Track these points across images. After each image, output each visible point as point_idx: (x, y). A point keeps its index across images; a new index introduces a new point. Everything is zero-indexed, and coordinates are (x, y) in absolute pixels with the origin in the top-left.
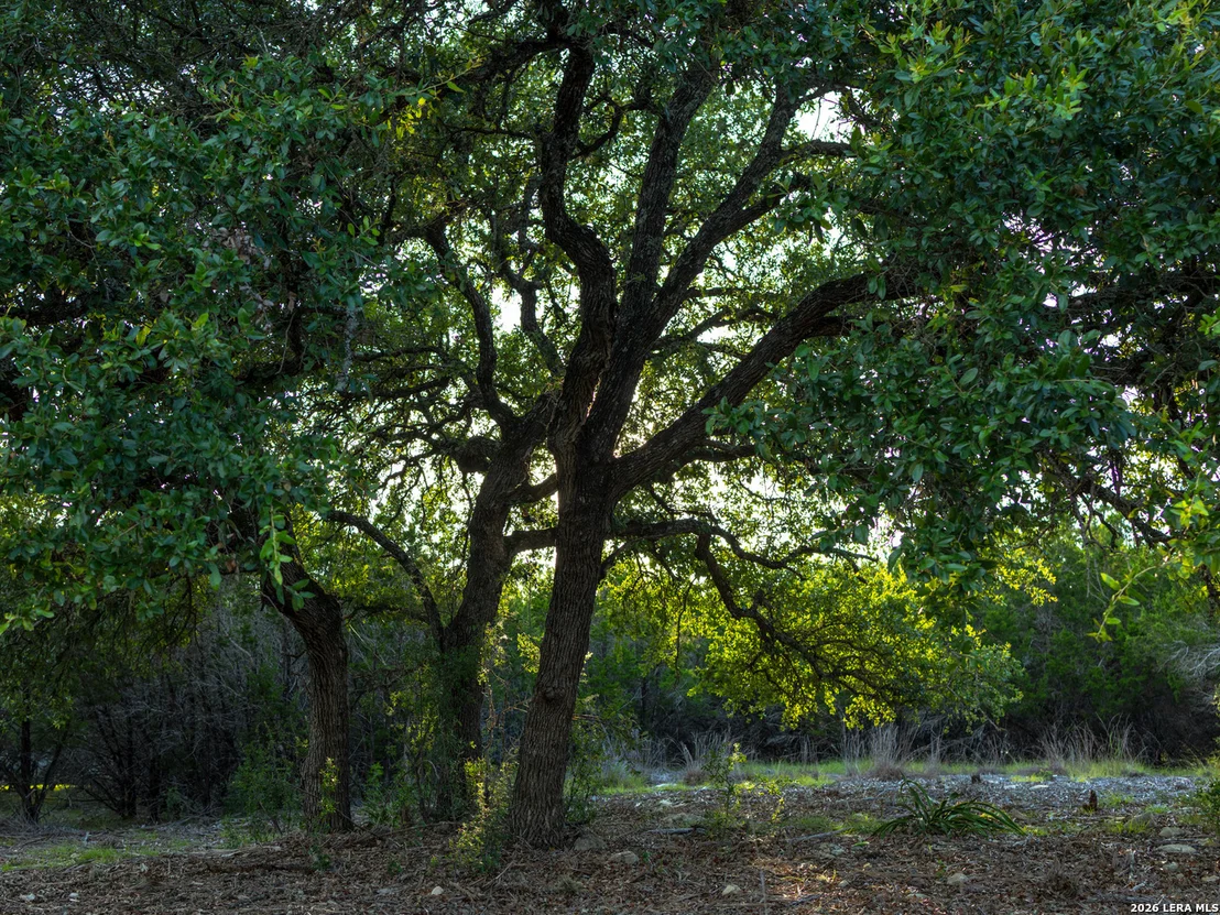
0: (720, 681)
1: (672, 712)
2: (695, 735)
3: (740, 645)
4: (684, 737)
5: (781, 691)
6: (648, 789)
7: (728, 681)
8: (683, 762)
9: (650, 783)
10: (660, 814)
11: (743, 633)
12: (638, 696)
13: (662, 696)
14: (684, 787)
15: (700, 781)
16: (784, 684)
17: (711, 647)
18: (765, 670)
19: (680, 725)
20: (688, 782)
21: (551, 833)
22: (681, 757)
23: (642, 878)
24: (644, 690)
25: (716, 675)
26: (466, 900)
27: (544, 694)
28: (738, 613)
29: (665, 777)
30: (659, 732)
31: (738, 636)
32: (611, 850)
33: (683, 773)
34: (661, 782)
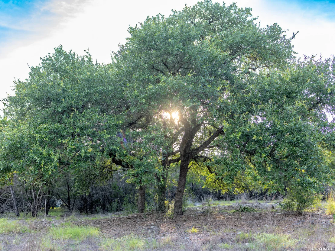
0: (209, 185)
1: (199, 190)
2: (204, 195)
3: (212, 178)
4: (201, 195)
5: (220, 187)
6: (195, 206)
7: (210, 185)
8: (201, 201)
9: (195, 205)
10: (197, 211)
11: (213, 175)
12: (191, 186)
13: (196, 186)
14: (202, 206)
15: (205, 205)
16: (221, 186)
17: (207, 178)
18: (217, 183)
19: (200, 193)
20: (203, 205)
21: (180, 212)
22: (201, 200)
23: (196, 218)
24: (192, 185)
25: (208, 184)
26: (170, 221)
27: (179, 190)
28: (212, 172)
29: (198, 204)
30: (196, 194)
31: (212, 176)
32: (190, 215)
33: (202, 203)
34: (197, 205)
